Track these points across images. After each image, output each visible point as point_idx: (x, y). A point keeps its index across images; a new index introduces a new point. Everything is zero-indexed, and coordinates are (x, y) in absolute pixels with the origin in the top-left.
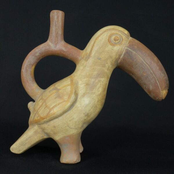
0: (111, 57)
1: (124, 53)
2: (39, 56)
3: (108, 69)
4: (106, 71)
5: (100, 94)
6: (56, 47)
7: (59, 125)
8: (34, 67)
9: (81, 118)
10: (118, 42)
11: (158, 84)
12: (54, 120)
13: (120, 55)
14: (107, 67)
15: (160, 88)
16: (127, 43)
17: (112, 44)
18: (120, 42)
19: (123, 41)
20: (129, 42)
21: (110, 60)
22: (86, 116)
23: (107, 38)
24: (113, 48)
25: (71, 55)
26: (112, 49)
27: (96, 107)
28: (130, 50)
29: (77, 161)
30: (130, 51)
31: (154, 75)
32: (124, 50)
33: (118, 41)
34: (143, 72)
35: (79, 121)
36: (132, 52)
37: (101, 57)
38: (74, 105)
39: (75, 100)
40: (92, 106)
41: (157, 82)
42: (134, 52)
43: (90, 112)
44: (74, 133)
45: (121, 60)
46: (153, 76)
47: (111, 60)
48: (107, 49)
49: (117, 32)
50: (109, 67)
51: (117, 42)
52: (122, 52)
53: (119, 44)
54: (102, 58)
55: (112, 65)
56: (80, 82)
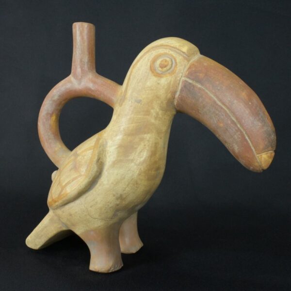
0: (158, 97)
1: (180, 88)
2: (58, 99)
3: (156, 118)
4: (153, 121)
5: (144, 161)
6: (80, 84)
7: (76, 213)
8: (54, 118)
9: (109, 202)
10: (168, 70)
11: (249, 142)
12: (68, 205)
13: (174, 93)
14: (154, 114)
15: (254, 150)
16: (186, 69)
17: (158, 74)
18: (171, 70)
19: (178, 66)
20: (190, 68)
21: (158, 102)
22: (117, 199)
23: (149, 64)
24: (159, 82)
25: (102, 95)
26: (158, 84)
27: (137, 184)
28: (190, 81)
29: (112, 269)
30: (190, 83)
31: (239, 126)
32: (181, 84)
33: (168, 67)
34: (219, 120)
35: (106, 208)
36: (194, 86)
37: (140, 99)
38: (97, 182)
39: (98, 174)
40: (127, 183)
41: (247, 138)
42: (199, 86)
43: (124, 192)
44: (100, 226)
45: (178, 101)
46: (237, 128)
47: (160, 102)
48: (148, 84)
49: (167, 51)
50: (157, 114)
51: (165, 69)
52: (177, 87)
53: (169, 73)
54: (142, 99)
55: (163, 110)
56: (110, 143)
